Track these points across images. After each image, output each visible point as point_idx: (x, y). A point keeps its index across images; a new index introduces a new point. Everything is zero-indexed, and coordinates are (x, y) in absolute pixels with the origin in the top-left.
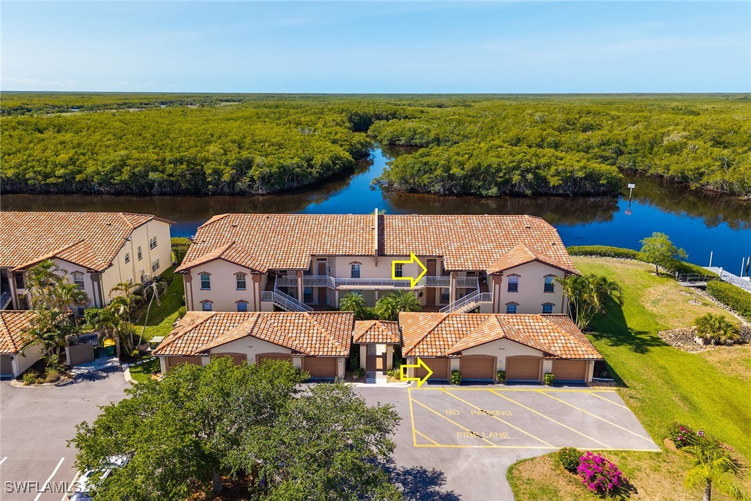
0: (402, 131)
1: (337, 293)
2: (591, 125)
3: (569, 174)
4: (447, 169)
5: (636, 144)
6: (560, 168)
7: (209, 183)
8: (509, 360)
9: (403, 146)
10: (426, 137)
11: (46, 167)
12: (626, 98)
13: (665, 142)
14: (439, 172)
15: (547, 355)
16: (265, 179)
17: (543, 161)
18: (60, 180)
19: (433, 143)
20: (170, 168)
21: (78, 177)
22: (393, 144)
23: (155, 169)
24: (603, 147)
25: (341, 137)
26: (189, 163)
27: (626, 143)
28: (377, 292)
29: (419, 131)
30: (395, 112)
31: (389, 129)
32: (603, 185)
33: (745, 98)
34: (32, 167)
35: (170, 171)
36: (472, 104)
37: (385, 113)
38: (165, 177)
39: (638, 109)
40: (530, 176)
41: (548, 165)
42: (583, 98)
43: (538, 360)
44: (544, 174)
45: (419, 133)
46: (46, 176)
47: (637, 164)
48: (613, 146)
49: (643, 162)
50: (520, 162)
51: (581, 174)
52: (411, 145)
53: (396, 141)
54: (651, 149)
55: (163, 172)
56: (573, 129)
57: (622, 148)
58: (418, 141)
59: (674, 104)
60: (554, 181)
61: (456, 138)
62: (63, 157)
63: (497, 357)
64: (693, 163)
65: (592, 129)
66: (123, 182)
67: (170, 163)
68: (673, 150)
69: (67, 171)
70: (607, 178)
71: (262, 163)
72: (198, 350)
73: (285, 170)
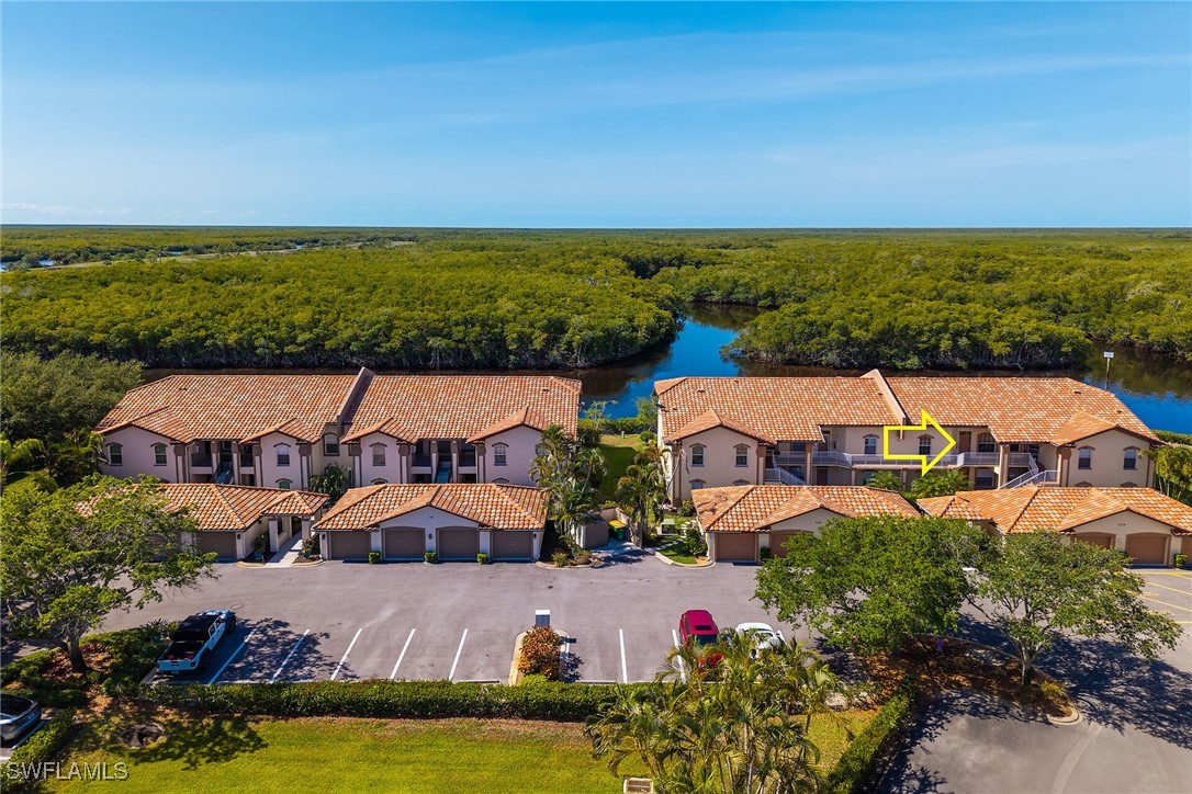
0: (714, 283)
1: (853, 473)
2: (999, 273)
3: (1018, 339)
4: (845, 331)
5: (1086, 299)
6: (1005, 329)
7: (511, 352)
8: (1130, 538)
9: (717, 303)
10: (753, 290)
11: (277, 329)
12: (994, 235)
13: (1130, 297)
14: (833, 335)
15: (1176, 530)
16: (587, 347)
17: (979, 320)
18: (303, 348)
19: (765, 298)
20: (458, 332)
21: (329, 344)
22: (700, 301)
23: (436, 333)
24: (1033, 304)
25: (643, 290)
26: (484, 324)
27: (1069, 297)
28: (905, 473)
29: (741, 282)
30: (682, 256)
31: (694, 280)
32: (1066, 354)
33: (1180, 235)
34: (259, 330)
35: (460, 336)
36: (773, 244)
37: (668, 257)
38: (453, 344)
39: (1037, 251)
40: (963, 341)
41: (986, 327)
42: (929, 235)
43: (1164, 538)
44: (982, 338)
45: (742, 285)
46: (281, 344)
47: (1089, 328)
48: (1050, 302)
49: (1100, 324)
50: (947, 321)
51: (1035, 338)
52: (730, 303)
53: (707, 296)
54: (1109, 306)
55: (448, 336)
56: (972, 279)
57: (1064, 305)
58: (741, 297)
59: (1088, 245)
60: (999, 349)
61: (801, 292)
62: (302, 316)
63: (1115, 536)
64: (1183, 324)
65: (1000, 278)
66: (392, 351)
67: (457, 324)
68: (1144, 306)
69: (311, 335)
70: (1071, 344)
71: (580, 326)
72: (756, 526)
73: (609, 335)
